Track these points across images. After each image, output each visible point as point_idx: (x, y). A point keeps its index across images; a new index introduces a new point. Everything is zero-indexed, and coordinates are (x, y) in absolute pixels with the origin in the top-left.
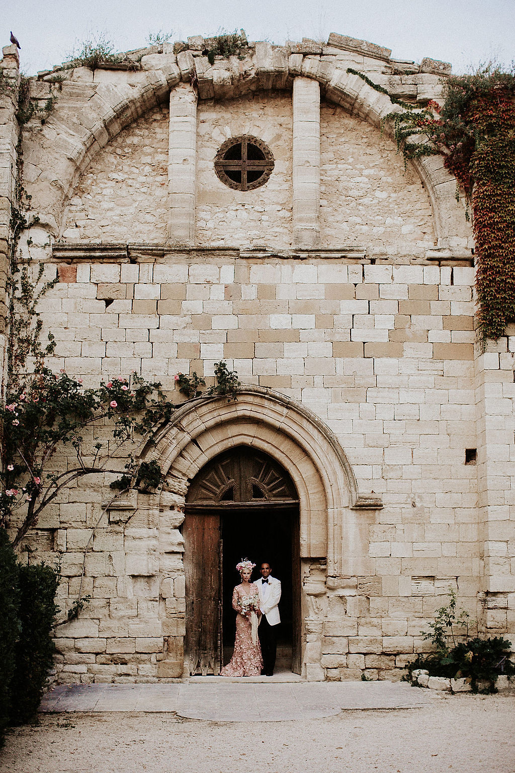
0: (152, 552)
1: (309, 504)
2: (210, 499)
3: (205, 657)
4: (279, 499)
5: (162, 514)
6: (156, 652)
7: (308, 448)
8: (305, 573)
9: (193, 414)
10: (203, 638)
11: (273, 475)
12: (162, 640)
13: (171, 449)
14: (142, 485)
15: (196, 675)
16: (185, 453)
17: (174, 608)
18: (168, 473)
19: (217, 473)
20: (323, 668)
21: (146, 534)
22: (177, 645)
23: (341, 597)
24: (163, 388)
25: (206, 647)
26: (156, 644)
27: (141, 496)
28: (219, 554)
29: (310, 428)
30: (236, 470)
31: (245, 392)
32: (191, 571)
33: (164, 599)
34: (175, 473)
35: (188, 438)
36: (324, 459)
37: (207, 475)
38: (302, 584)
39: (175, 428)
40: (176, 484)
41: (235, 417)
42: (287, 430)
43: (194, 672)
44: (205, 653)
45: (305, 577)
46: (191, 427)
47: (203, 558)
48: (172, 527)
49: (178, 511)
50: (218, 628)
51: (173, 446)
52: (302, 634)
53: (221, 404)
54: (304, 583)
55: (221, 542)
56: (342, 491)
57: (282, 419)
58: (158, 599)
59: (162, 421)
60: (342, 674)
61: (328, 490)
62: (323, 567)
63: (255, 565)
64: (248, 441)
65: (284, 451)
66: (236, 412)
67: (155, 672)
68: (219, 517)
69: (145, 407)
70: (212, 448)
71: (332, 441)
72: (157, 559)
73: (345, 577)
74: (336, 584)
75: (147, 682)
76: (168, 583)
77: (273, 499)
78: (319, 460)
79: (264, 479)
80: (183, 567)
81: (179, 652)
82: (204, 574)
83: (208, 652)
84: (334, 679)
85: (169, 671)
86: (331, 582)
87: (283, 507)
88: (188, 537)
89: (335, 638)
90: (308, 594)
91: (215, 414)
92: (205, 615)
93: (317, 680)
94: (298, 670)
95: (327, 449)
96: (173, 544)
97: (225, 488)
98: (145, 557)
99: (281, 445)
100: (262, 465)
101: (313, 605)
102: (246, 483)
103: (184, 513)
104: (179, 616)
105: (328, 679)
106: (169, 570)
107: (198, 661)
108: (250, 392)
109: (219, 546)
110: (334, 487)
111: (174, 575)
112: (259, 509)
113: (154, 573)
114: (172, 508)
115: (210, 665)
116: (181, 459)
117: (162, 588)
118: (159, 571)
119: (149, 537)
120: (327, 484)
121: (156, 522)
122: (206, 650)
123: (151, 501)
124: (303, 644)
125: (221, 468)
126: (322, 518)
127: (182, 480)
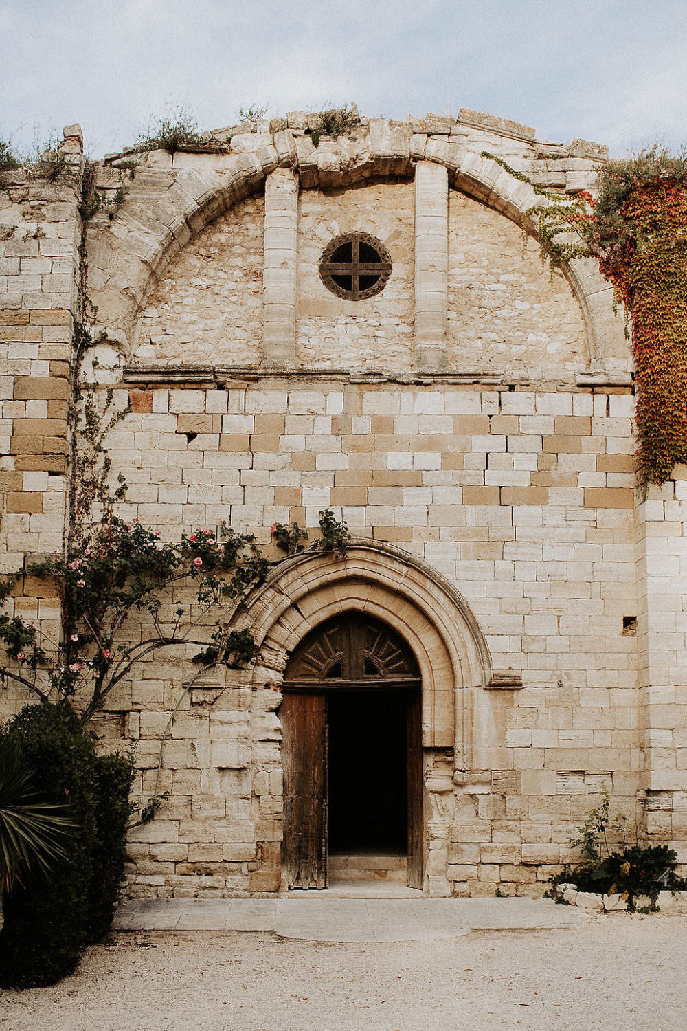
0: (243, 740)
1: (433, 683)
2: (313, 675)
3: (307, 868)
4: (397, 676)
5: (255, 694)
6: (248, 860)
7: (432, 614)
8: (428, 766)
9: (293, 572)
10: (304, 844)
11: (389, 647)
12: (255, 846)
13: (266, 615)
14: (231, 658)
15: (296, 889)
16: (282, 620)
17: (270, 808)
18: (263, 644)
19: (321, 644)
20: (450, 881)
21: (236, 718)
22: (273, 853)
23: (472, 796)
24: (257, 542)
25: (307, 855)
26: (247, 850)
27: (230, 672)
28: (324, 742)
29: (434, 590)
30: (345, 641)
31: (356, 547)
32: (290, 763)
33: (258, 797)
34: (270, 644)
35: (286, 602)
36: (451, 628)
37: (310, 647)
38: (425, 779)
39: (271, 590)
40: (272, 657)
41: (344, 577)
42: (407, 593)
43: (293, 886)
44: (307, 863)
45: (428, 771)
46: (290, 589)
47: (305, 745)
48: (267, 710)
49: (275, 690)
50: (322, 832)
51: (269, 612)
52: (424, 841)
53: (327, 561)
54: (427, 778)
55: (326, 728)
56: (473, 667)
57: (401, 579)
58: (250, 797)
59: (256, 581)
60: (472, 889)
61: (457, 666)
62: (450, 759)
64: (359, 605)
65: (404, 618)
66: (345, 571)
67: (246, 884)
68: (324, 697)
69: (235, 565)
70: (316, 615)
71: (461, 606)
72: (249, 748)
73: (476, 771)
74: (465, 779)
75: (238, 897)
76: (263, 777)
77: (389, 676)
78: (445, 629)
79: (378, 653)
80: (280, 758)
81: (275, 861)
82: (306, 766)
83: (310, 861)
84: (463, 894)
85: (263, 883)
86: (459, 777)
87: (402, 686)
88: (286, 722)
89: (465, 845)
90: (431, 792)
91: (320, 573)
92: (306, 817)
93: (442, 895)
94: (417, 884)
95: (456, 617)
96: (268, 731)
97: (331, 662)
98: (235, 746)
99: (399, 611)
100: (376, 635)
101: (437, 805)
102: (357, 657)
103: (282, 692)
104: (275, 818)
105: (455, 894)
106: (264, 762)
107: (299, 872)
108: (362, 547)
109: (324, 733)
110: (464, 663)
111: (270, 767)
112: (373, 688)
113: (246, 765)
114: (267, 686)
115: (312, 877)
116: (278, 627)
117: (255, 783)
118: (252, 763)
119: (239, 722)
120: (455, 658)
121: (248, 703)
122: (307, 859)
123: (242, 678)
124: (425, 852)
125: (326, 638)
126: (449, 700)
127: (280, 653)
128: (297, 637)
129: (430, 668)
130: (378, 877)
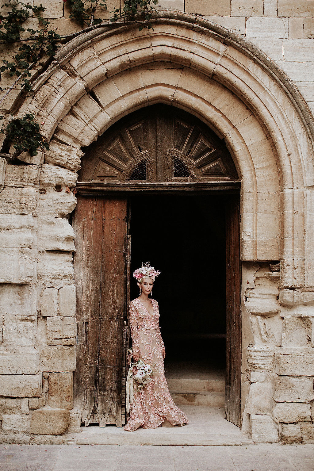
0: (26, 249)
1: (255, 184)
2: (114, 177)
3: (104, 401)
4: (210, 178)
5: (43, 196)
6: (29, 396)
7: (255, 100)
8: (248, 283)
9: (88, 50)
10: (102, 373)
11: (203, 145)
12: (38, 378)
13: (55, 100)
14: (12, 151)
15: (91, 425)
16: (76, 110)
17: (59, 331)
18: (53, 138)
19: (123, 140)
20: (277, 423)
21: (17, 223)
22: (62, 385)
23: (303, 319)
24: (46, 14)
25: (105, 387)
26: (28, 384)
27: (11, 167)
28: (125, 255)
29: (258, 73)
30: (150, 137)
31: (164, 19)
32: (85, 279)
33: (45, 318)
34: (62, 137)
35: (79, 85)
36: (278, 117)
37: (109, 145)
38: (244, 298)
39: (62, 70)
40: (64, 153)
41: (149, 56)
42: (225, 75)
43: (87, 422)
44: (104, 396)
45: (248, 289)
46: (85, 70)
47: (103, 258)
48: (57, 215)
49: (67, 192)
50: (123, 360)
51: (59, 96)
52: (243, 370)
53: (129, 37)
54: (246, 298)
55: (128, 239)
56: (304, 163)
57: (218, 60)
58: (34, 318)
59: (44, 60)
60: (304, 433)
61: (285, 161)
62: (275, 274)
63: (160, 273)
64: (168, 93)
65: (220, 107)
66: (150, 49)
67: (26, 425)
68: (126, 203)
69: (18, 39)
70: (117, 103)
71: (291, 90)
72: (33, 260)
73: (308, 289)
74: (296, 299)
75: (14, 442)
76: (50, 295)
77: (202, 178)
78: (271, 118)
79: (190, 151)
80: (72, 273)
81: (64, 395)
82: (104, 283)
83: (108, 394)
84: (293, 439)
85: (46, 424)
86: (288, 296)
87: (217, 188)
88: (82, 230)
89: (295, 379)
90: (252, 314)
91: (121, 51)
92: (104, 342)
93: (266, 440)
94: (234, 418)
95: (284, 103)
96: (58, 239)
97: (133, 162)
98: (16, 257)
99: (214, 99)
100: (187, 132)
101: (259, 329)
102: (164, 156)
103: (76, 195)
104: (65, 343)
105: (283, 440)
106: (52, 277)
107: (94, 406)
108: (171, 20)
109: (126, 245)
110: (294, 157)
111: (59, 283)
112: (183, 191)
113: (28, 280)
114: (58, 188)
115: (110, 412)
116: (71, 117)
117: (41, 302)
118: (38, 278)
119: (21, 228)
120: (283, 153)
121: (32, 205)
122: (105, 390)
123: (25, 175)
124: (245, 384)
125: (129, 135)
126: (274, 203)
127: (73, 149)
128: (93, 128)
129: (252, 167)
130: (185, 401)
